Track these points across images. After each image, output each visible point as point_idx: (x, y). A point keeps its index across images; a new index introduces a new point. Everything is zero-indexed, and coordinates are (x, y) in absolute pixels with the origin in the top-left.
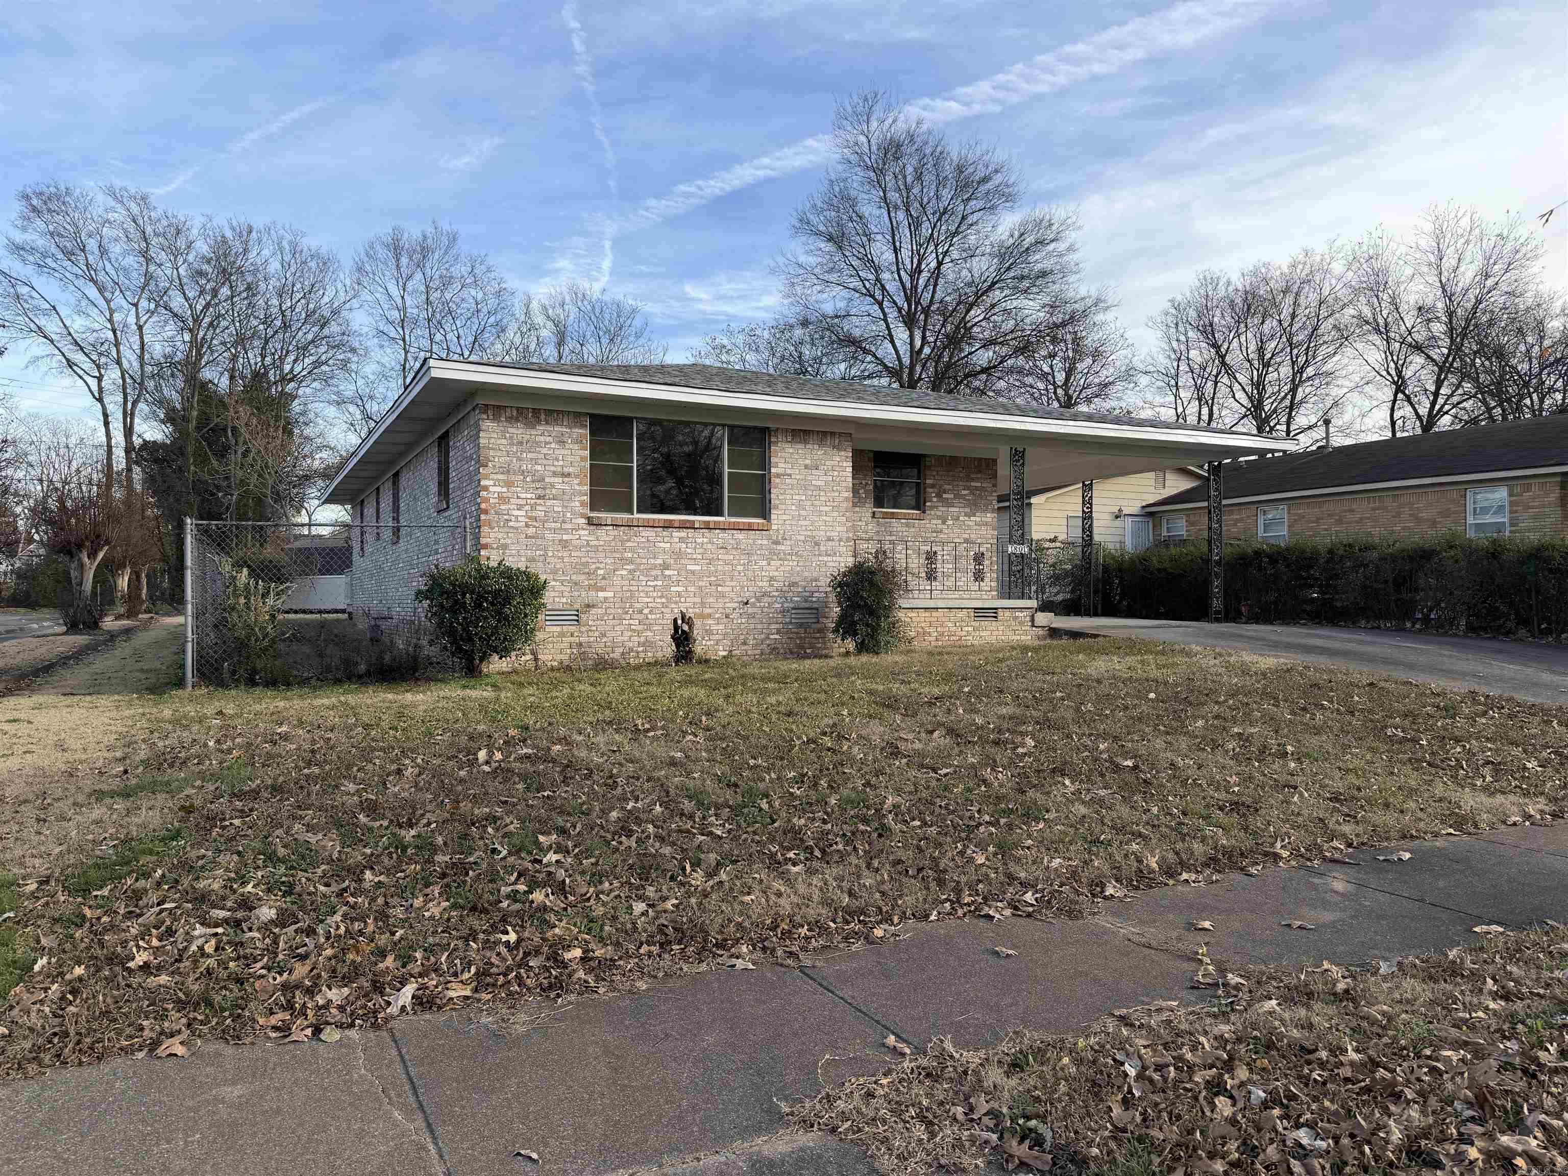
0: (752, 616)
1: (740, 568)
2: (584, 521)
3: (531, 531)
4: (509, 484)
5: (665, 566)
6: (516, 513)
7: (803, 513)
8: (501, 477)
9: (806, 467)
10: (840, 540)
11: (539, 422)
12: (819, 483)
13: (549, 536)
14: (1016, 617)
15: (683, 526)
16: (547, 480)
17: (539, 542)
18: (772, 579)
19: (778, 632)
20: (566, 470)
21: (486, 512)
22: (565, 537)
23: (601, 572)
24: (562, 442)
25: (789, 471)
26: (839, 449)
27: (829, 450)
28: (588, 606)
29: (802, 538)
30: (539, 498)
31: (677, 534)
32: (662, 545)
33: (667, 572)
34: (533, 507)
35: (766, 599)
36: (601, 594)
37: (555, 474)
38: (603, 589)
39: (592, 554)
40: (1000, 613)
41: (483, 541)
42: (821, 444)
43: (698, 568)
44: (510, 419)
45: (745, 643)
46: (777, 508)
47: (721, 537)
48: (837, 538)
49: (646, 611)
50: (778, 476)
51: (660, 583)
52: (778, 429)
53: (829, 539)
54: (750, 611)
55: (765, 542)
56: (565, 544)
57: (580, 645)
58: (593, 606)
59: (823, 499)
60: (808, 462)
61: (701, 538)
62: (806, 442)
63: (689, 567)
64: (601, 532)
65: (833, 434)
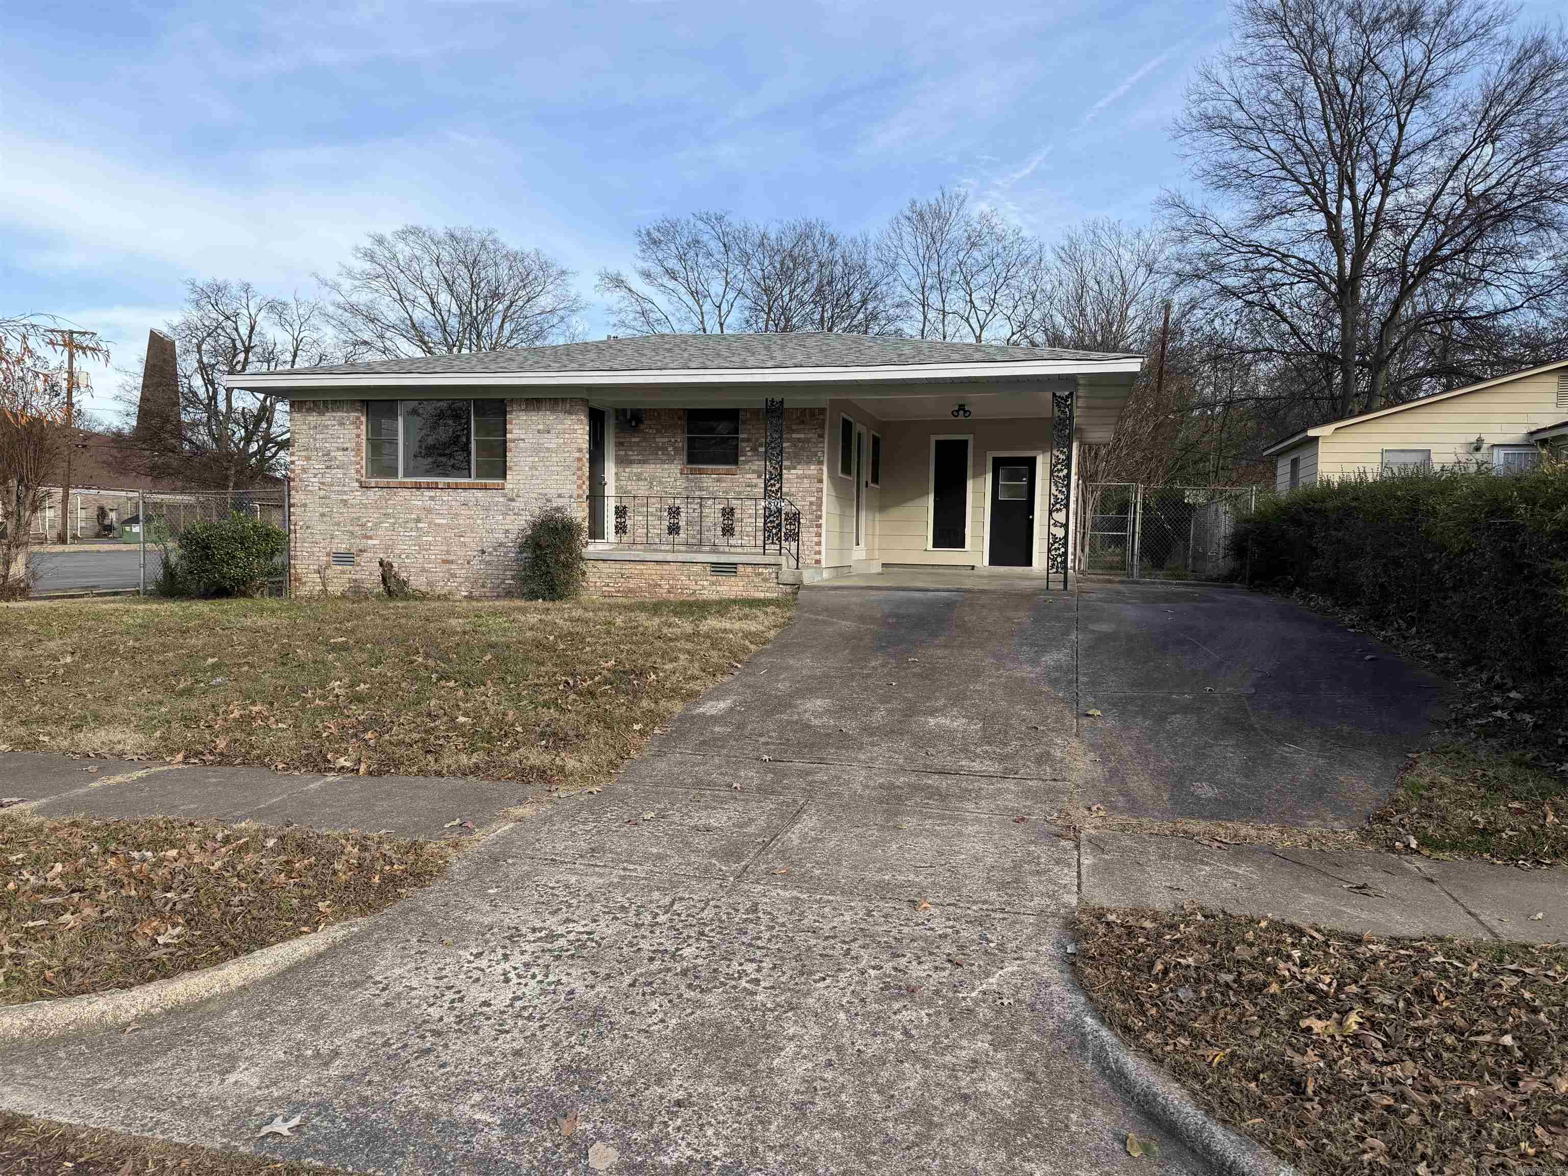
0: (488, 563)
1: (479, 522)
2: (357, 484)
3: (322, 493)
4: (308, 459)
5: (418, 520)
6: (313, 480)
7: (537, 473)
8: (303, 453)
9: (539, 431)
10: (571, 497)
11: (328, 411)
12: (551, 446)
13: (333, 496)
14: (760, 574)
15: (429, 487)
16: (333, 454)
17: (327, 501)
18: (507, 531)
19: (513, 578)
20: (345, 446)
21: (294, 480)
22: (345, 497)
23: (369, 524)
24: (342, 424)
25: (523, 437)
26: (570, 413)
27: (561, 415)
28: (361, 551)
29: (535, 496)
30: (327, 468)
31: (428, 493)
32: (416, 502)
33: (420, 525)
34: (323, 474)
35: (502, 549)
36: (370, 542)
37: (338, 449)
38: (371, 538)
39: (363, 510)
40: (740, 568)
41: (292, 501)
42: (553, 410)
43: (444, 521)
44: (309, 410)
45: (483, 586)
46: (511, 469)
47: (463, 495)
48: (567, 495)
49: (403, 556)
50: (513, 441)
51: (414, 534)
52: (512, 400)
53: (560, 496)
54: (488, 558)
55: (501, 499)
56: (345, 502)
57: (355, 581)
58: (365, 551)
59: (555, 459)
60: (541, 427)
61: (447, 496)
62: (539, 409)
63: (437, 521)
64: (370, 493)
65: (564, 400)
